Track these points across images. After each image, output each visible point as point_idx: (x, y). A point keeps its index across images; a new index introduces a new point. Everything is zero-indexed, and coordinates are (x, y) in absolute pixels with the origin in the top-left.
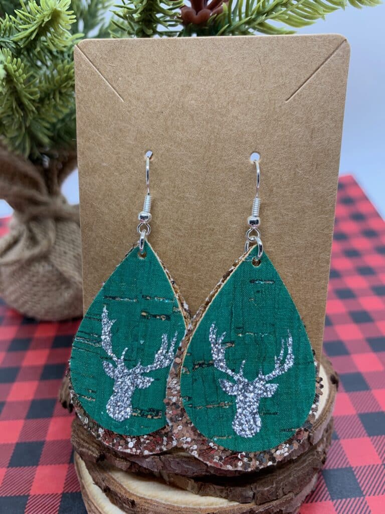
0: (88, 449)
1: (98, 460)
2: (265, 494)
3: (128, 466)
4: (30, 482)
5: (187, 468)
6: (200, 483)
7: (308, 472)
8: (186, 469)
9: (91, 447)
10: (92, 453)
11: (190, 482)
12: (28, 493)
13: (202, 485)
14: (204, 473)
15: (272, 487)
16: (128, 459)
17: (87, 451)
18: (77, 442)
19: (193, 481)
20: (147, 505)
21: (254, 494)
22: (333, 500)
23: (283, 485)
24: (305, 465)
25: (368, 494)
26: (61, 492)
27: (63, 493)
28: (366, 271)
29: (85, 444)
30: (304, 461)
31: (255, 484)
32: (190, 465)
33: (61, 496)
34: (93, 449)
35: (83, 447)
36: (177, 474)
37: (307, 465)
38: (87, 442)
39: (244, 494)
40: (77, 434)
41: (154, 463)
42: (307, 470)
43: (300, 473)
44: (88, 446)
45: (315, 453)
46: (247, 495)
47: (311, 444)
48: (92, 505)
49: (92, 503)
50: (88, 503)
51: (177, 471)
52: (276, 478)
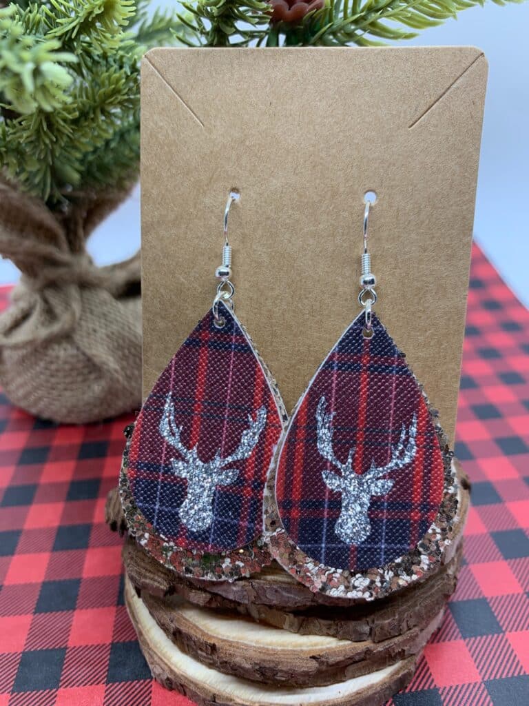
0: (152, 579)
1: (166, 593)
2: (386, 628)
3: (208, 600)
4: (67, 631)
5: (288, 597)
6: (302, 618)
7: (437, 600)
8: (287, 600)
9: (156, 578)
10: (158, 585)
11: (287, 617)
12: (64, 645)
13: (303, 620)
14: (308, 604)
15: (394, 619)
16: (208, 589)
17: (151, 582)
18: (137, 572)
19: (291, 616)
21: (371, 629)
22: (465, 638)
23: (407, 617)
24: (433, 591)
25: (509, 629)
26: (110, 642)
27: (112, 644)
29: (148, 574)
30: (433, 586)
31: (372, 617)
32: (291, 593)
33: (110, 646)
34: (160, 579)
35: (145, 577)
36: (270, 607)
37: (436, 591)
38: (150, 572)
39: (359, 630)
41: (245, 593)
42: (437, 597)
43: (428, 601)
44: (152, 576)
45: (445, 576)
46: (362, 632)
48: (155, 656)
49: (155, 653)
50: (149, 653)
51: (274, 602)
52: (398, 608)
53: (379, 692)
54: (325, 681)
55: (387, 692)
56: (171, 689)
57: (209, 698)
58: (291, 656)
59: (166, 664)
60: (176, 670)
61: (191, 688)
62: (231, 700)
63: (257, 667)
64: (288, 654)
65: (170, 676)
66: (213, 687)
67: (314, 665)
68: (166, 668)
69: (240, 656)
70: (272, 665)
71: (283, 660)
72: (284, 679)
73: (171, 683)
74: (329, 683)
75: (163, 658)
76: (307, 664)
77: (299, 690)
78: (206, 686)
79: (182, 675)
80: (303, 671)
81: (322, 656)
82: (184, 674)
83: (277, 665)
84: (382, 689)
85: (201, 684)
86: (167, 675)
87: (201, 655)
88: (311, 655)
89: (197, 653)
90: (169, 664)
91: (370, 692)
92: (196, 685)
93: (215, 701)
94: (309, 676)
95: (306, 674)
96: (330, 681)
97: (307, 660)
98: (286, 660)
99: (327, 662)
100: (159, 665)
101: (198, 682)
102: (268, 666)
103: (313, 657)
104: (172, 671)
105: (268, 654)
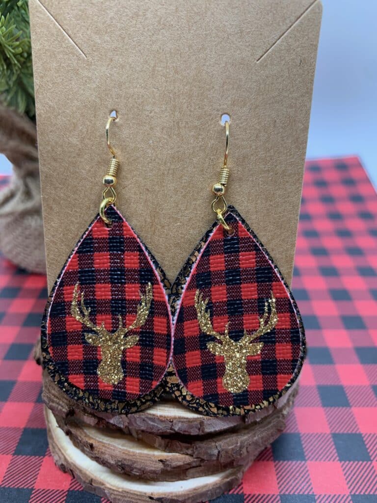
2: (230, 452)
3: (96, 422)
5: (153, 425)
6: (167, 440)
7: (272, 433)
8: (152, 427)
9: (61, 403)
11: (157, 439)
13: (168, 443)
14: (168, 431)
15: (236, 446)
16: (96, 414)
17: (57, 405)
19: (160, 438)
20: (104, 448)
21: (219, 452)
23: (247, 445)
24: (269, 426)
27: (25, 428)
28: (355, 252)
29: (55, 399)
30: (270, 423)
31: (220, 442)
34: (63, 404)
35: (53, 402)
36: (143, 431)
37: (272, 426)
38: (57, 398)
39: (209, 452)
40: (48, 390)
41: (121, 420)
42: (272, 431)
43: (264, 434)
44: (58, 401)
45: (281, 416)
46: (212, 453)
47: (275, 408)
48: (56, 447)
49: (57, 446)
50: (53, 445)
51: (142, 428)
52: (241, 438)
53: (211, 490)
54: (173, 478)
55: (218, 491)
56: (65, 472)
57: (87, 481)
58: (145, 458)
59: (63, 454)
60: (69, 459)
61: (77, 473)
62: (103, 484)
63: (120, 464)
64: (143, 457)
65: (63, 463)
66: (92, 474)
67: (160, 466)
68: (62, 457)
69: (109, 454)
70: (130, 463)
71: (138, 460)
72: (138, 474)
73: (64, 467)
74: (174, 480)
75: (62, 450)
76: (155, 464)
77: (153, 483)
78: (87, 473)
79: (72, 463)
80: (152, 470)
81: (168, 460)
82: (73, 462)
83: (134, 463)
84: (213, 488)
85: (84, 471)
86: (63, 462)
87: (86, 451)
88: (159, 459)
89: (84, 449)
90: (65, 454)
91: (204, 490)
92: (81, 471)
93: (91, 484)
94: (157, 474)
95: (154, 472)
96: (175, 478)
97: (156, 462)
98: (141, 461)
99: (171, 465)
100: (57, 454)
101: (82, 469)
102: (126, 463)
103: (161, 461)
104: (66, 459)
105: (129, 455)
